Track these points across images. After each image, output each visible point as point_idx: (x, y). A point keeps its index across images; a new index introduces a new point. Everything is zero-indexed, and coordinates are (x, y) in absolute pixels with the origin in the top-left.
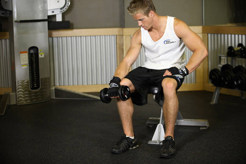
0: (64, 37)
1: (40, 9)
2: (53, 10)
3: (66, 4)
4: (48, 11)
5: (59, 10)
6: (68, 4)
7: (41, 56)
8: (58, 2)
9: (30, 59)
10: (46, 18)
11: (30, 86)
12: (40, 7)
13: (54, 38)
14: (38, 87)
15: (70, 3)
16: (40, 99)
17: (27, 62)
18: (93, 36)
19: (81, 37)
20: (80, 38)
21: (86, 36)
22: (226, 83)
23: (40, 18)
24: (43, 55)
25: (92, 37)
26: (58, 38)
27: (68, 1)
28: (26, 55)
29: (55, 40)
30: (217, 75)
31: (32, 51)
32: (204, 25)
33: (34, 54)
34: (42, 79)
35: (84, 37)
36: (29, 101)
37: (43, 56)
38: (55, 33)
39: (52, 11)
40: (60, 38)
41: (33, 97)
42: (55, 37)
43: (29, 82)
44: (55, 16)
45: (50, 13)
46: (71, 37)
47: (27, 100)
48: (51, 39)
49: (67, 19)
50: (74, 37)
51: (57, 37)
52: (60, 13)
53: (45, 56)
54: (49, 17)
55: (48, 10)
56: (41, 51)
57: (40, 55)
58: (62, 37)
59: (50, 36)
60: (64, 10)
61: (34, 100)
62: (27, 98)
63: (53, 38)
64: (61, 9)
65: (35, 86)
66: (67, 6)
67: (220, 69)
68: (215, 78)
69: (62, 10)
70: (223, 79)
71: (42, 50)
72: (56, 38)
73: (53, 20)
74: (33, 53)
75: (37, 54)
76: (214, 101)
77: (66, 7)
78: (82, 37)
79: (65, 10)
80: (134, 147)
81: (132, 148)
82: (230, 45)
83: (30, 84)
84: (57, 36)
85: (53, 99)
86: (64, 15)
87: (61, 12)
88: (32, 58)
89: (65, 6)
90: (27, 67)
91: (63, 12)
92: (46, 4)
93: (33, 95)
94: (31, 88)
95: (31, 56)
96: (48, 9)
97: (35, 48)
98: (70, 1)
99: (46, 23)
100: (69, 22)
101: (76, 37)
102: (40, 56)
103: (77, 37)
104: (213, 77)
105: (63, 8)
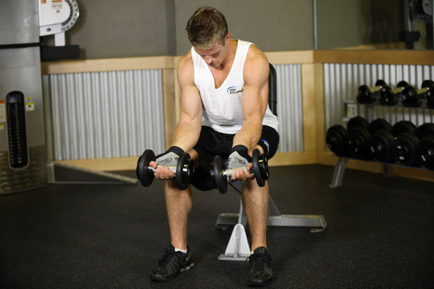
0: (70, 73)
1: (26, 25)
2: (50, 27)
3: (71, 15)
4: (41, 29)
5: (60, 26)
6: (76, 15)
7: (29, 107)
8: (58, 11)
9: (9, 113)
10: (37, 41)
11: (11, 162)
12: (26, 22)
13: (52, 76)
14: (24, 163)
15: (78, 14)
16: (29, 184)
17: (4, 120)
18: (120, 71)
19: (99, 73)
20: (97, 74)
21: (108, 72)
22: (356, 150)
23: (26, 41)
24: (33, 106)
25: (118, 73)
26: (60, 76)
27: (76, 10)
28: (2, 107)
29: (54, 79)
30: (339, 135)
31: (13, 100)
32: (316, 48)
33: (16, 105)
34: (31, 149)
35: (105, 74)
36: (8, 188)
37: (32, 108)
38: (54, 68)
39: (47, 27)
40: (63, 76)
41: (16, 182)
42: (54, 75)
43: (9, 155)
44: (52, 37)
45: (44, 32)
46: (82, 73)
47: (6, 186)
48: (46, 77)
49: (74, 42)
50: (86, 73)
51: (58, 75)
52: (61, 32)
53: (35, 108)
54: (42, 38)
55: (39, 27)
56: (28, 99)
57: (27, 106)
58: (65, 74)
59: (45, 72)
60: (68, 27)
61: (18, 187)
62: (5, 183)
63: (49, 76)
64: (64, 24)
65: (20, 162)
66: (74, 19)
67: (345, 126)
68: (337, 142)
69: (66, 26)
70: (350, 142)
71: (31, 98)
72: (55, 77)
73: (50, 44)
74: (15, 103)
75: (21, 104)
76: (336, 182)
77: (73, 21)
78: (101, 74)
79: (71, 26)
80: (188, 268)
81: (184, 270)
82: (362, 83)
83: (11, 158)
84: (58, 72)
85: (52, 184)
86: (68, 34)
87: (64, 29)
88: (14, 112)
89: (69, 19)
90: (5, 128)
91: (67, 29)
92: (37, 16)
93: (15, 176)
94: (13, 166)
95: (10, 108)
96: (41, 25)
97: (18, 95)
98: (78, 10)
99: (38, 49)
100: (77, 47)
101: (91, 73)
102: (27, 108)
103: (93, 74)
104: (333, 140)
105: (67, 22)
